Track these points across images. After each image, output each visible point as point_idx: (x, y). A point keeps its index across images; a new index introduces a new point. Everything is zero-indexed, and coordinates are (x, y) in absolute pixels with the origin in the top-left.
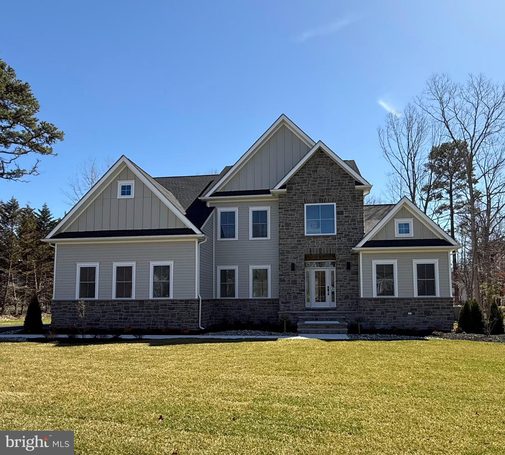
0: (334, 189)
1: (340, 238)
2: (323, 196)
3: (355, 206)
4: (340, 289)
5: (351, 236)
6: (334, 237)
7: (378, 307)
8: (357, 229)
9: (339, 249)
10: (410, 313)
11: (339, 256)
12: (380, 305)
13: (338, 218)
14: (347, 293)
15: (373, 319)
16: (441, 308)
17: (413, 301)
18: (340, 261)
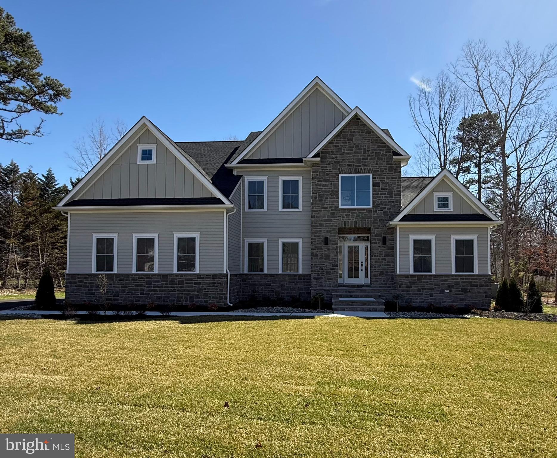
0: (371, 159)
1: (376, 211)
2: (359, 166)
3: (392, 178)
4: (376, 265)
5: (388, 209)
6: (369, 211)
7: (414, 284)
8: (393, 202)
9: (375, 223)
10: (447, 291)
11: (375, 230)
12: (416, 282)
13: (374, 190)
14: (382, 269)
15: (410, 296)
16: (479, 285)
17: (451, 278)
18: (376, 236)
